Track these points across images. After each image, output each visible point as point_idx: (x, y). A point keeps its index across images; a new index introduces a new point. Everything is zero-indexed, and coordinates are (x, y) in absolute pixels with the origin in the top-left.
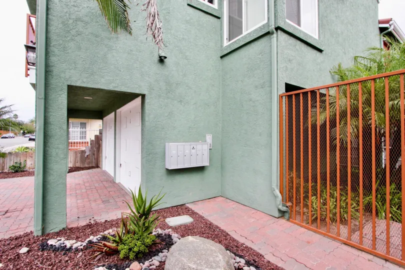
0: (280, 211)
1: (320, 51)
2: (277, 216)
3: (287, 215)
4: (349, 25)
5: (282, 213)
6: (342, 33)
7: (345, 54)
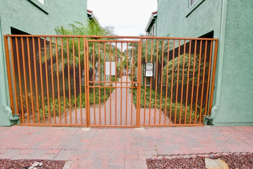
0: (11, 121)
1: (47, 14)
2: (10, 125)
3: (19, 122)
4: (69, 5)
5: (14, 122)
6: (64, 8)
7: (66, 21)
